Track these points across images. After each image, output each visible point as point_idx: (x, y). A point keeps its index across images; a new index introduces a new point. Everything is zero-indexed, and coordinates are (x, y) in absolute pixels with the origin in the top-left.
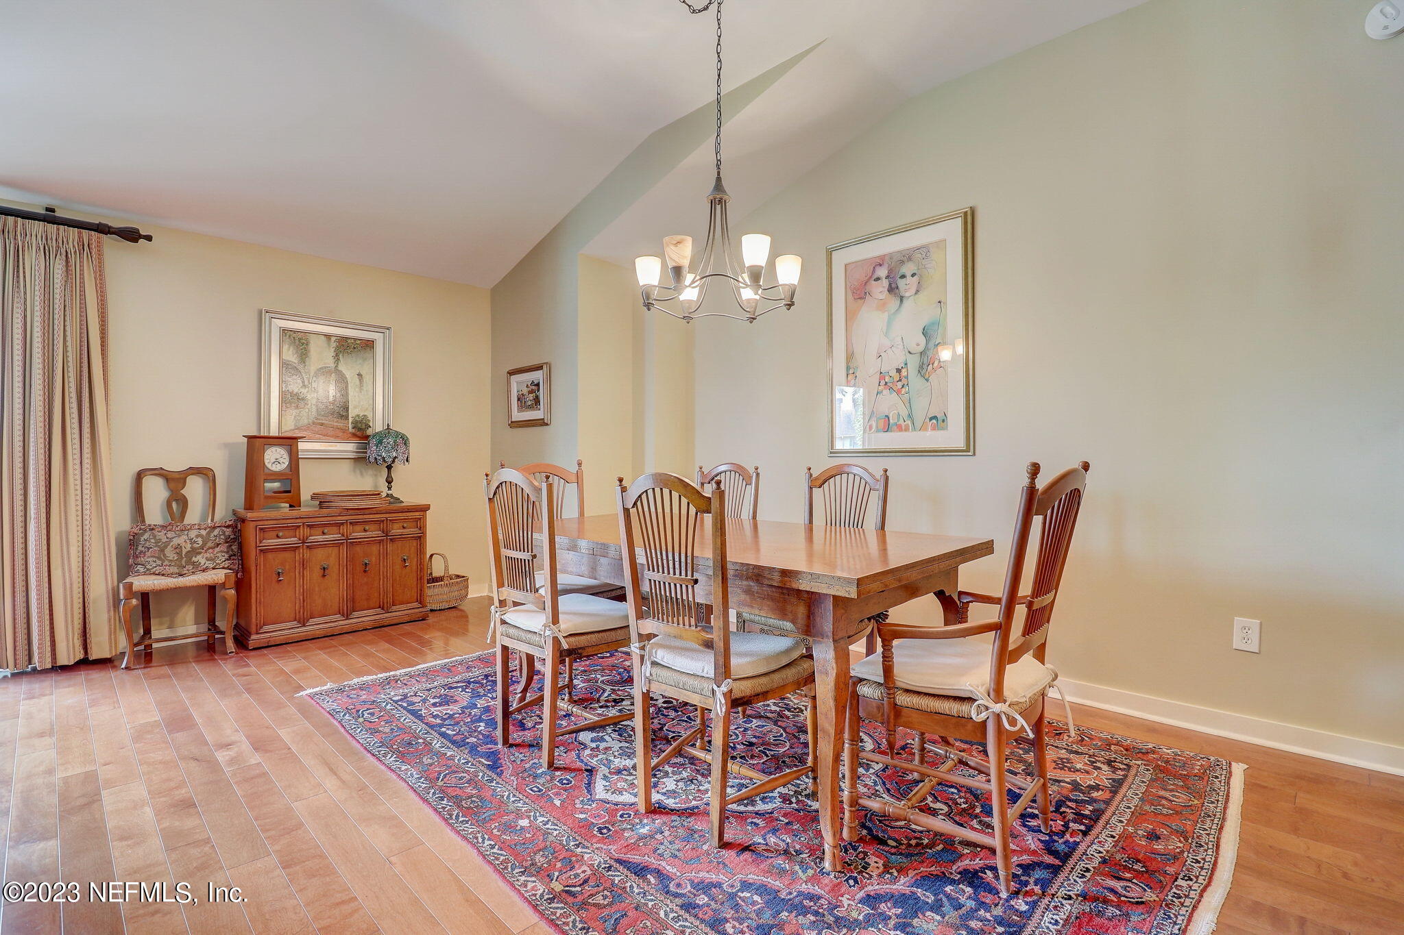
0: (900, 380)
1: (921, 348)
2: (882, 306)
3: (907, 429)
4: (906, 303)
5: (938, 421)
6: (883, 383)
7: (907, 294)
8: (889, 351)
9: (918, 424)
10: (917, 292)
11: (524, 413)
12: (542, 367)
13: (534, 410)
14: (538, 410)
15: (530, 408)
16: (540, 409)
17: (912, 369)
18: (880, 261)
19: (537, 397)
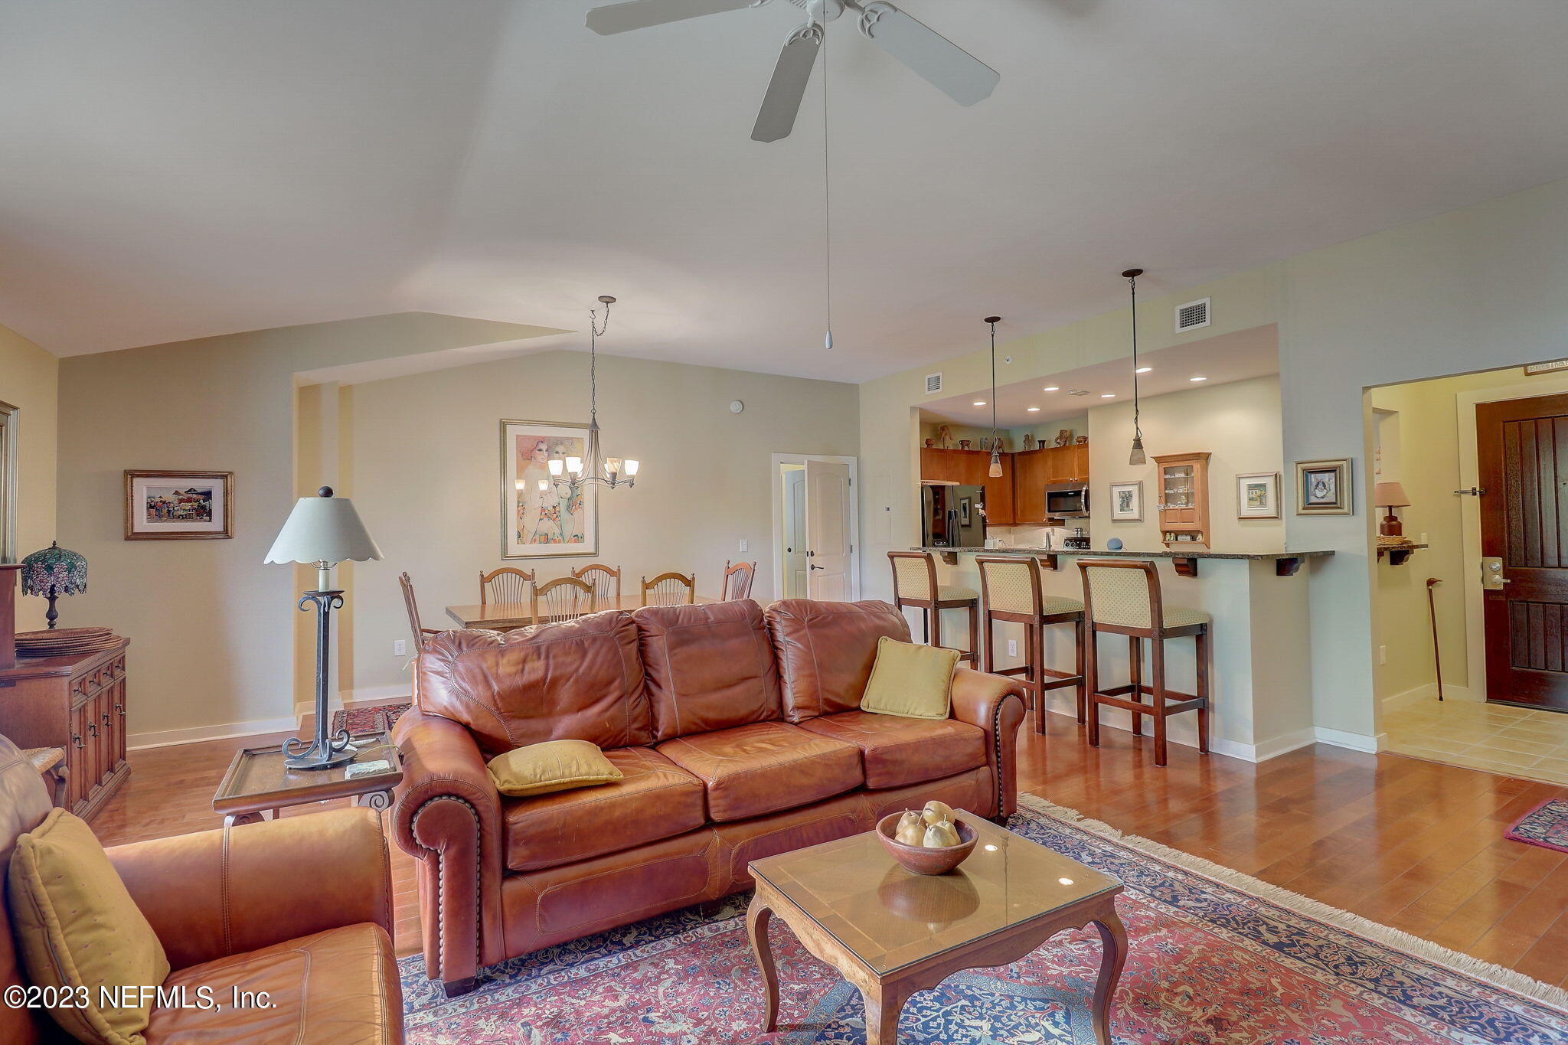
0: (555, 513)
1: (569, 495)
2: (543, 467)
5: (578, 538)
6: (543, 513)
8: (548, 495)
9: (566, 539)
11: (165, 523)
12: (224, 476)
13: (194, 521)
14: (205, 521)
15: (183, 518)
16: (210, 520)
17: (563, 508)
18: (542, 440)
19: (204, 507)
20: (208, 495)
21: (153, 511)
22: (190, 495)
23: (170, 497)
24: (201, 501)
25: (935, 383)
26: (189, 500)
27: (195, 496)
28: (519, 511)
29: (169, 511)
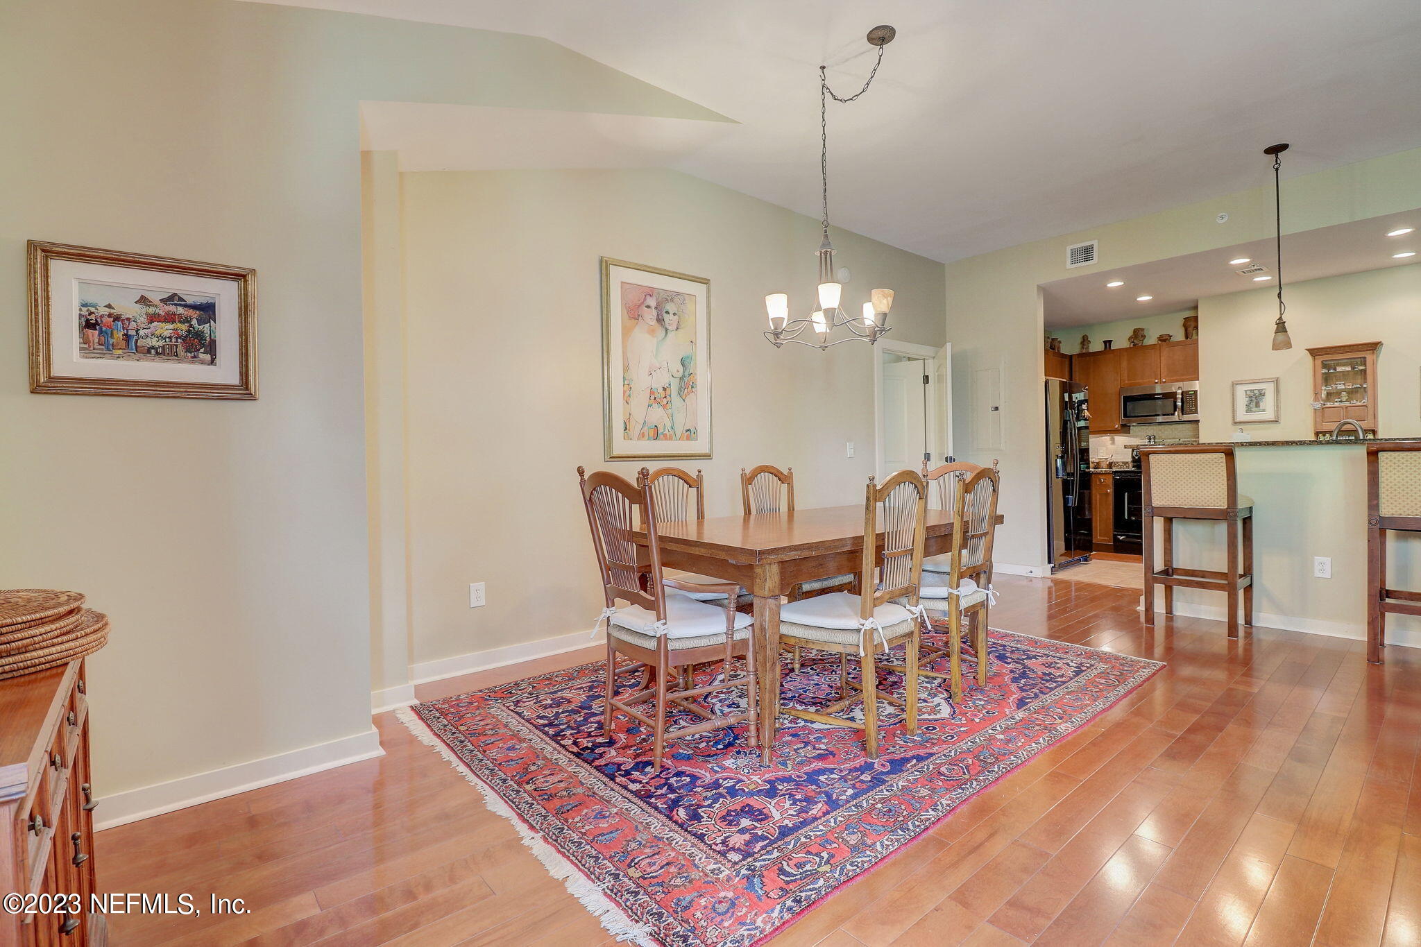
0: (665, 397)
1: (680, 374)
2: (652, 332)
3: (671, 439)
4: (670, 335)
5: (690, 434)
6: (653, 397)
7: (670, 328)
8: (658, 371)
9: (679, 435)
10: (677, 329)
11: (120, 362)
12: (240, 276)
13: (180, 361)
14: (203, 363)
15: (157, 353)
16: (212, 362)
17: (674, 390)
18: (650, 292)
19: (199, 335)
20: (207, 310)
21: (93, 335)
22: (172, 308)
23: (128, 308)
24: (194, 322)
25: (1086, 253)
26: (170, 318)
27: (180, 310)
28: (624, 392)
29: (127, 337)
